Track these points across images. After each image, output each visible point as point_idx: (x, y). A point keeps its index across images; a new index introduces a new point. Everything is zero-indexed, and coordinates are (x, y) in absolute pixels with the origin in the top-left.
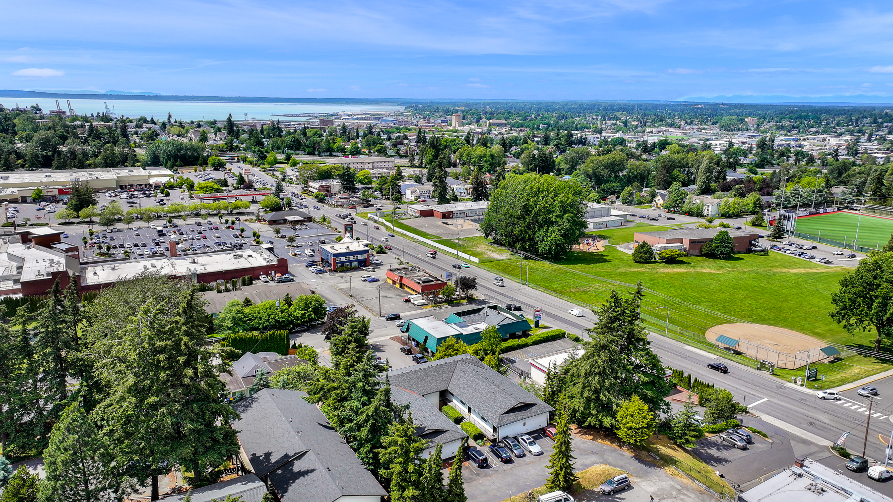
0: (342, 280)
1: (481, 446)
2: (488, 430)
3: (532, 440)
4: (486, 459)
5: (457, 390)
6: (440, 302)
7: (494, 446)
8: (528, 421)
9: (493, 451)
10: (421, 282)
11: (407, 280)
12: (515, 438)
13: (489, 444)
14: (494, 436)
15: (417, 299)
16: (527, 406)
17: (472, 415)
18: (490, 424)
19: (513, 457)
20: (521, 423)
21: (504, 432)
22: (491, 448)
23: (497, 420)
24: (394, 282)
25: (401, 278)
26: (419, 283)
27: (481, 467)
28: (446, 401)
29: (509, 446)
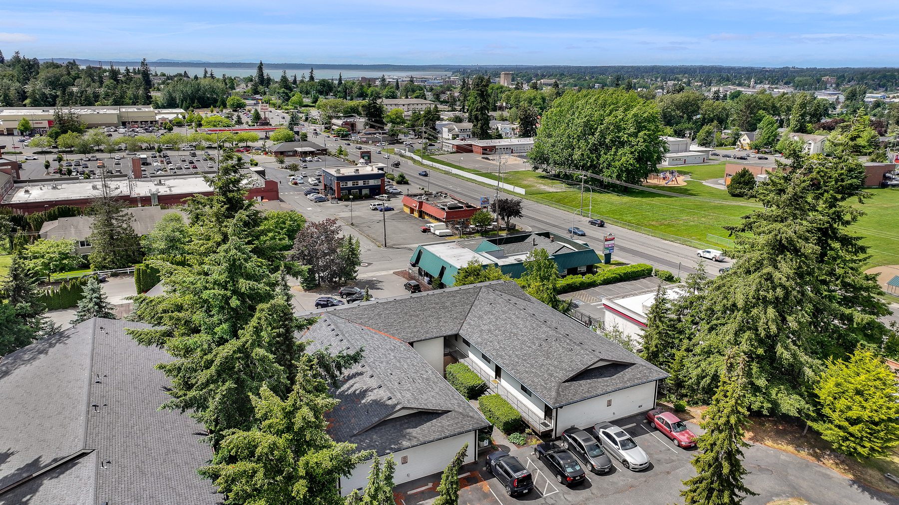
0: (347, 209)
1: (518, 445)
2: (533, 412)
3: (628, 436)
4: (528, 478)
5: (476, 336)
6: (470, 233)
7: (546, 447)
8: (617, 398)
9: (543, 458)
10: (446, 208)
11: (428, 206)
12: (591, 430)
13: (535, 442)
14: (546, 425)
15: (438, 228)
16: (616, 367)
17: (503, 382)
18: (537, 401)
19: (589, 476)
20: (602, 401)
21: (568, 418)
22: (540, 452)
23: (554, 394)
24: (412, 211)
25: (421, 203)
26: (444, 209)
27: (517, 495)
28: (455, 355)
29: (578, 449)
